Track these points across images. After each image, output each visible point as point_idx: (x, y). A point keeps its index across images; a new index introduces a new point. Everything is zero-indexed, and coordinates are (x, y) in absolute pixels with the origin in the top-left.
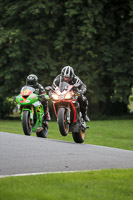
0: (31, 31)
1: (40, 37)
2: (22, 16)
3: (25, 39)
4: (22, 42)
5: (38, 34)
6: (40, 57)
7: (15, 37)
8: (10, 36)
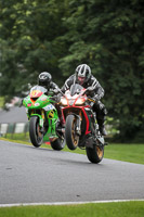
0: (113, 45)
1: (123, 52)
2: (104, 30)
3: (106, 54)
4: (103, 57)
5: (120, 49)
6: (123, 74)
7: (95, 53)
8: (90, 50)
